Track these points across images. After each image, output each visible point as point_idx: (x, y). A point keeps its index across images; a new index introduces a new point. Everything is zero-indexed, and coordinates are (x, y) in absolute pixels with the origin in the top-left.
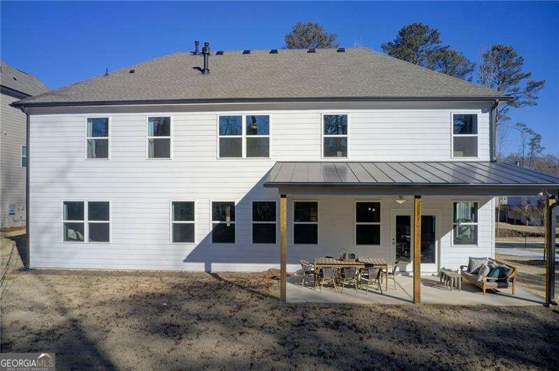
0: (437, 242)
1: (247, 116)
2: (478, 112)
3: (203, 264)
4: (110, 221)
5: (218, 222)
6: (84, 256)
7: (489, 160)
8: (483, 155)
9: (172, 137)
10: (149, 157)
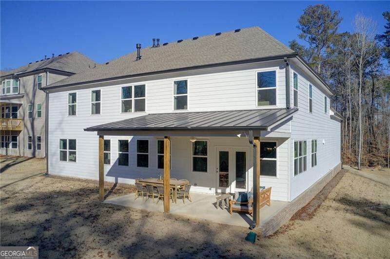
0: (247, 173)
1: (135, 86)
2: (277, 69)
3: (114, 178)
4: (77, 151)
5: (121, 152)
6: (68, 169)
7: (284, 106)
8: (281, 103)
9: (101, 102)
10: (93, 113)
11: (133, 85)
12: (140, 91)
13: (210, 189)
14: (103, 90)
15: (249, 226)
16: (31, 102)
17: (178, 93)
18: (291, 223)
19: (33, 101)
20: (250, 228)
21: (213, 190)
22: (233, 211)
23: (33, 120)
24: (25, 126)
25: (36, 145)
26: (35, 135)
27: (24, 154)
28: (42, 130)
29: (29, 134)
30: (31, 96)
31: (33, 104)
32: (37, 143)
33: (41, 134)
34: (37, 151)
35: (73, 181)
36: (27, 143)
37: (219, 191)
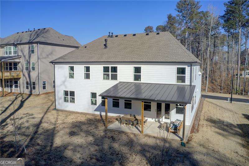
2: (186, 67)
4: (75, 97)
5: (103, 100)
6: (70, 107)
7: (189, 84)
8: (187, 82)
9: (90, 73)
10: (85, 78)
11: (110, 66)
12: (115, 70)
13: (152, 119)
14: (92, 67)
15: (180, 139)
16: (27, 61)
17: (135, 73)
18: (191, 134)
19: (29, 60)
20: (181, 140)
21: (154, 119)
22: (170, 132)
23: (30, 72)
24: (24, 75)
25: (32, 87)
26: (31, 81)
27: (24, 92)
28: (36, 78)
29: (27, 80)
30: (27, 57)
31: (29, 63)
32: (32, 86)
33: (35, 81)
34: (33, 91)
35: (75, 113)
36: (25, 85)
37: (157, 120)
